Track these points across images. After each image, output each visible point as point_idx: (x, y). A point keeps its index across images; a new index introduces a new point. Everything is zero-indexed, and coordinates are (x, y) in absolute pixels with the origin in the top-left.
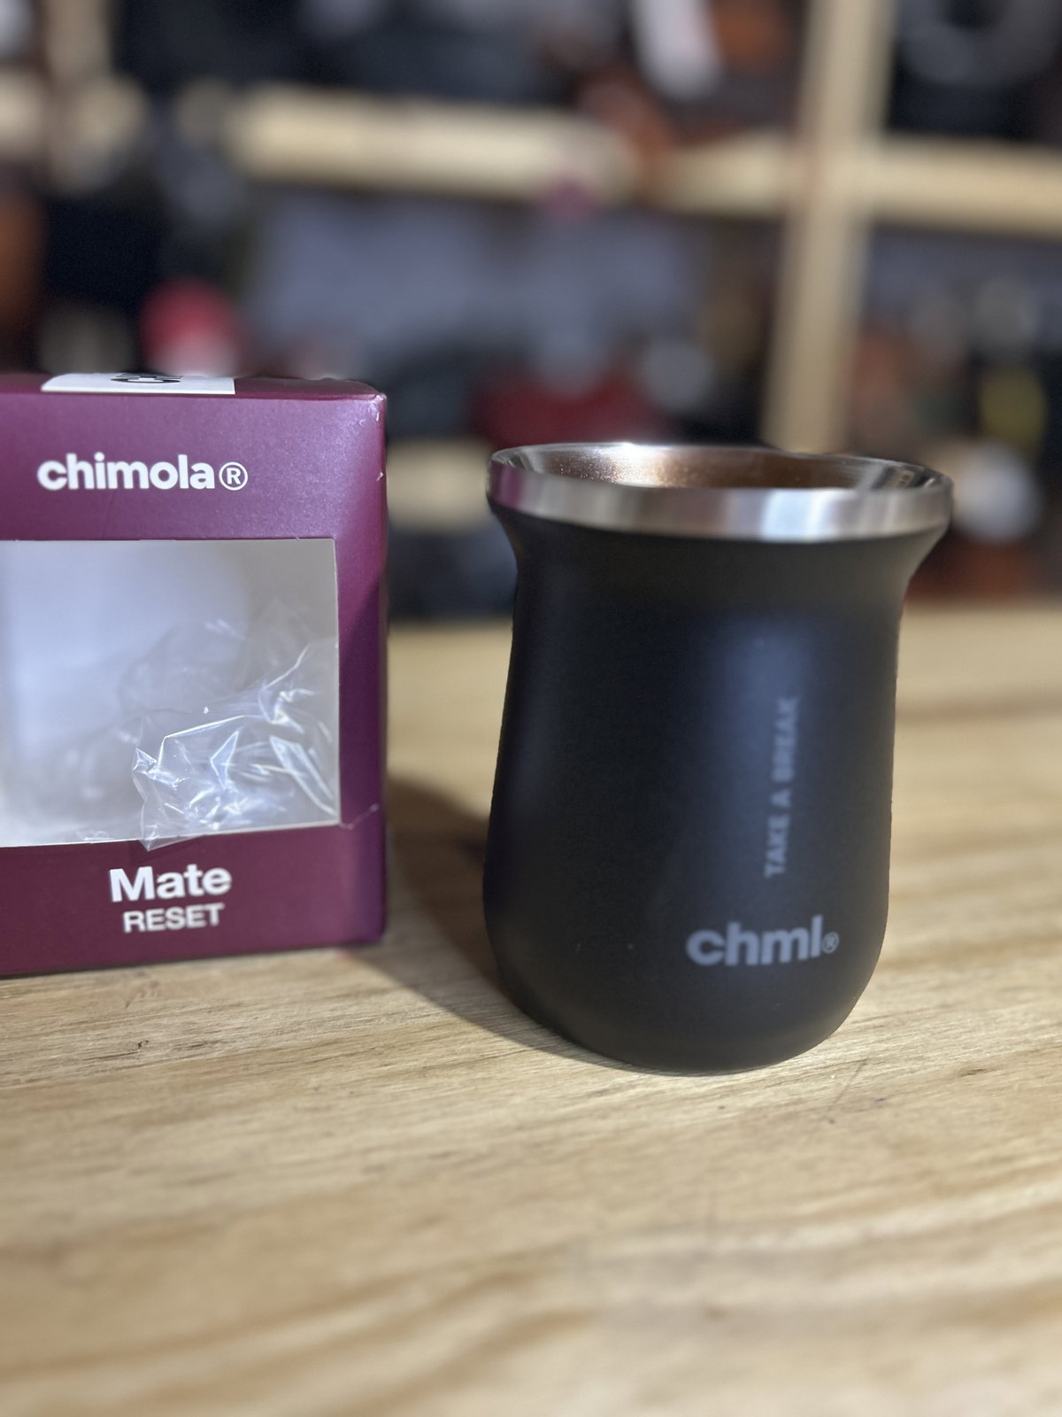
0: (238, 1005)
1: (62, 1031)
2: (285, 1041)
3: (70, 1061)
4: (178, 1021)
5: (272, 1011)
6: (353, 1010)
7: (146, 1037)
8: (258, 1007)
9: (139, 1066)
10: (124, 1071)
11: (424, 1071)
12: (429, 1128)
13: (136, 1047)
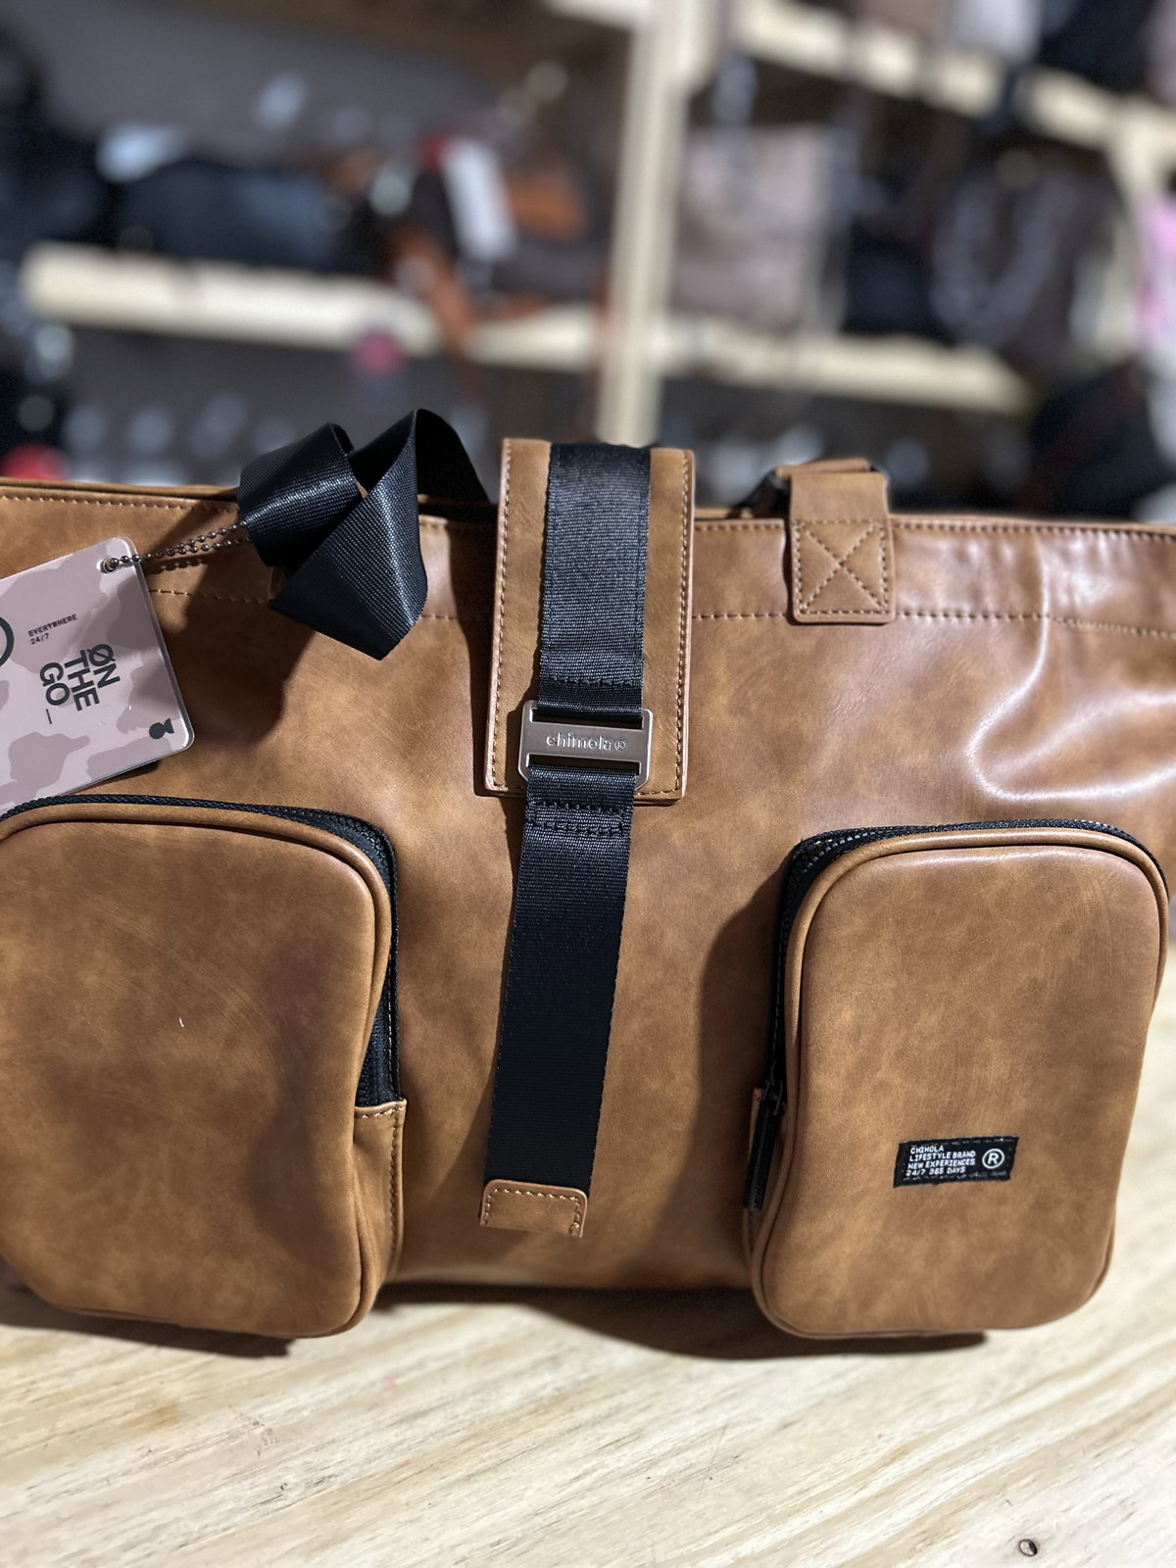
0: (333, 1441)
1: (225, 1484)
2: (374, 1468)
3: (243, 1509)
4: (299, 1462)
5: (357, 1443)
6: (409, 1434)
7: (283, 1480)
8: (347, 1440)
9: (290, 1505)
10: (280, 1511)
11: (468, 1478)
12: (484, 1523)
13: (280, 1490)
